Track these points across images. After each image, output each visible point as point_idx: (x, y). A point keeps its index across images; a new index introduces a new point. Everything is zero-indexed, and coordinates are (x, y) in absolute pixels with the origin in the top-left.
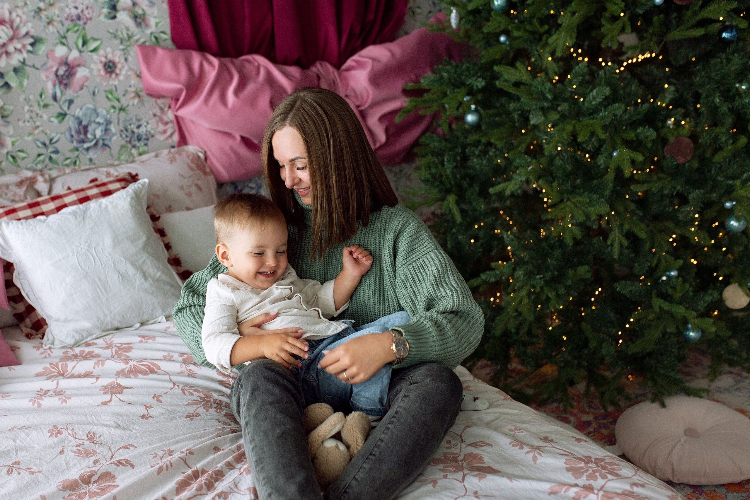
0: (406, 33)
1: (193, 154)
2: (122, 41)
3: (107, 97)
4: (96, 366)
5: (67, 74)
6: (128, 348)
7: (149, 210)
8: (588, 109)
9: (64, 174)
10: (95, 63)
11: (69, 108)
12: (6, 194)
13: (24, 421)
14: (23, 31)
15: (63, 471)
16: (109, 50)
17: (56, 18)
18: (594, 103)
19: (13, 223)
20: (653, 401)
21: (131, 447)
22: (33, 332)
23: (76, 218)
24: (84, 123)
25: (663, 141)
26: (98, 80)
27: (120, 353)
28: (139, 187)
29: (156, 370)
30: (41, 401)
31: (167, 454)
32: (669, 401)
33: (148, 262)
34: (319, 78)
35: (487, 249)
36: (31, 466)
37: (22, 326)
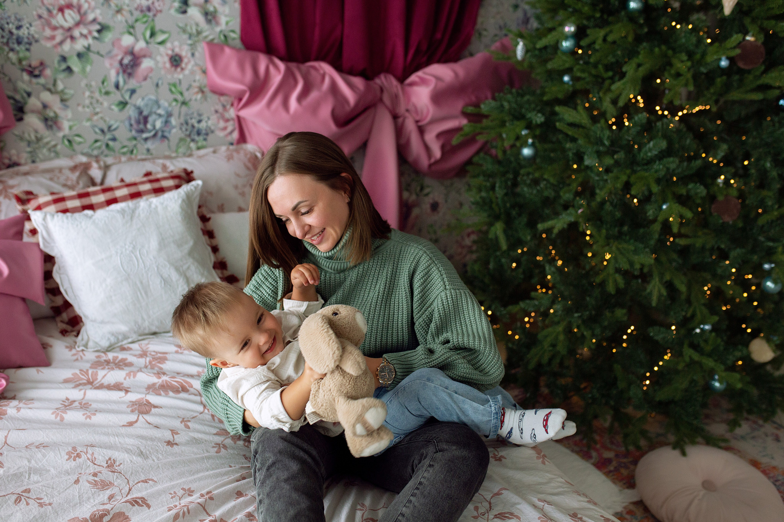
0: (471, 55)
1: (251, 153)
2: (190, 36)
3: (171, 90)
4: (127, 378)
5: (132, 63)
6: (162, 358)
7: (200, 210)
8: (643, 159)
9: (120, 162)
10: (161, 55)
11: (131, 97)
12: (58, 178)
13: (43, 438)
14: (91, 17)
15: (75, 506)
16: (176, 43)
17: (125, 7)
18: (649, 154)
19: (58, 216)
20: (674, 448)
21: (150, 482)
22: (69, 328)
23: (124, 217)
24: (145, 113)
25: (712, 198)
26: (163, 72)
27: (154, 364)
28: (191, 190)
29: (188, 388)
30: (64, 415)
31: (187, 494)
32: (690, 450)
33: (193, 268)
34: (382, 90)
35: (529, 276)
36: (42, 496)
37: (58, 319)
